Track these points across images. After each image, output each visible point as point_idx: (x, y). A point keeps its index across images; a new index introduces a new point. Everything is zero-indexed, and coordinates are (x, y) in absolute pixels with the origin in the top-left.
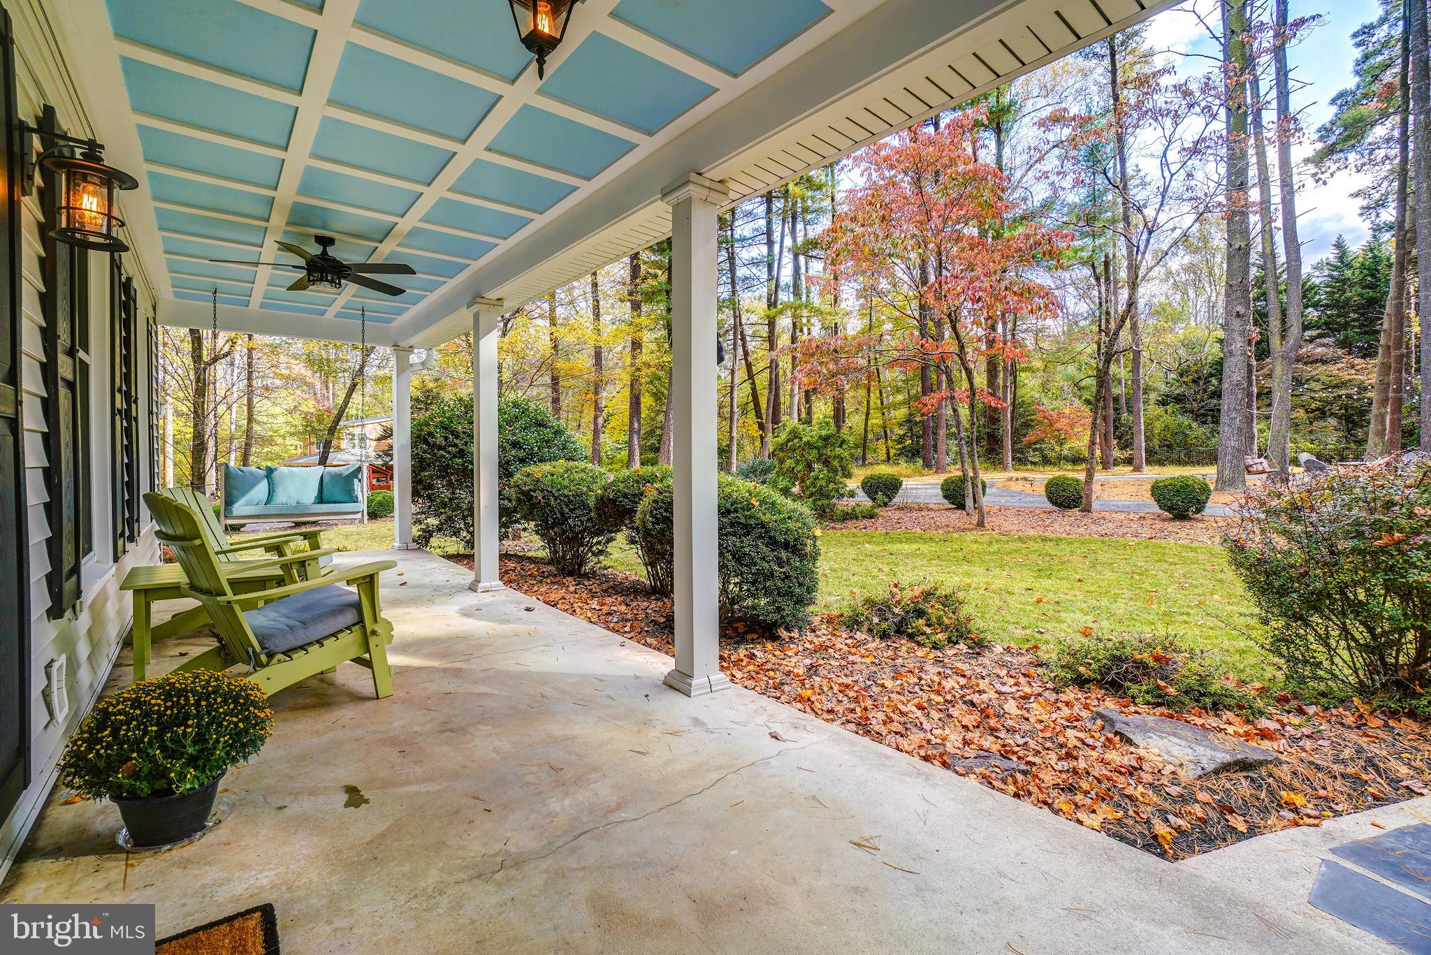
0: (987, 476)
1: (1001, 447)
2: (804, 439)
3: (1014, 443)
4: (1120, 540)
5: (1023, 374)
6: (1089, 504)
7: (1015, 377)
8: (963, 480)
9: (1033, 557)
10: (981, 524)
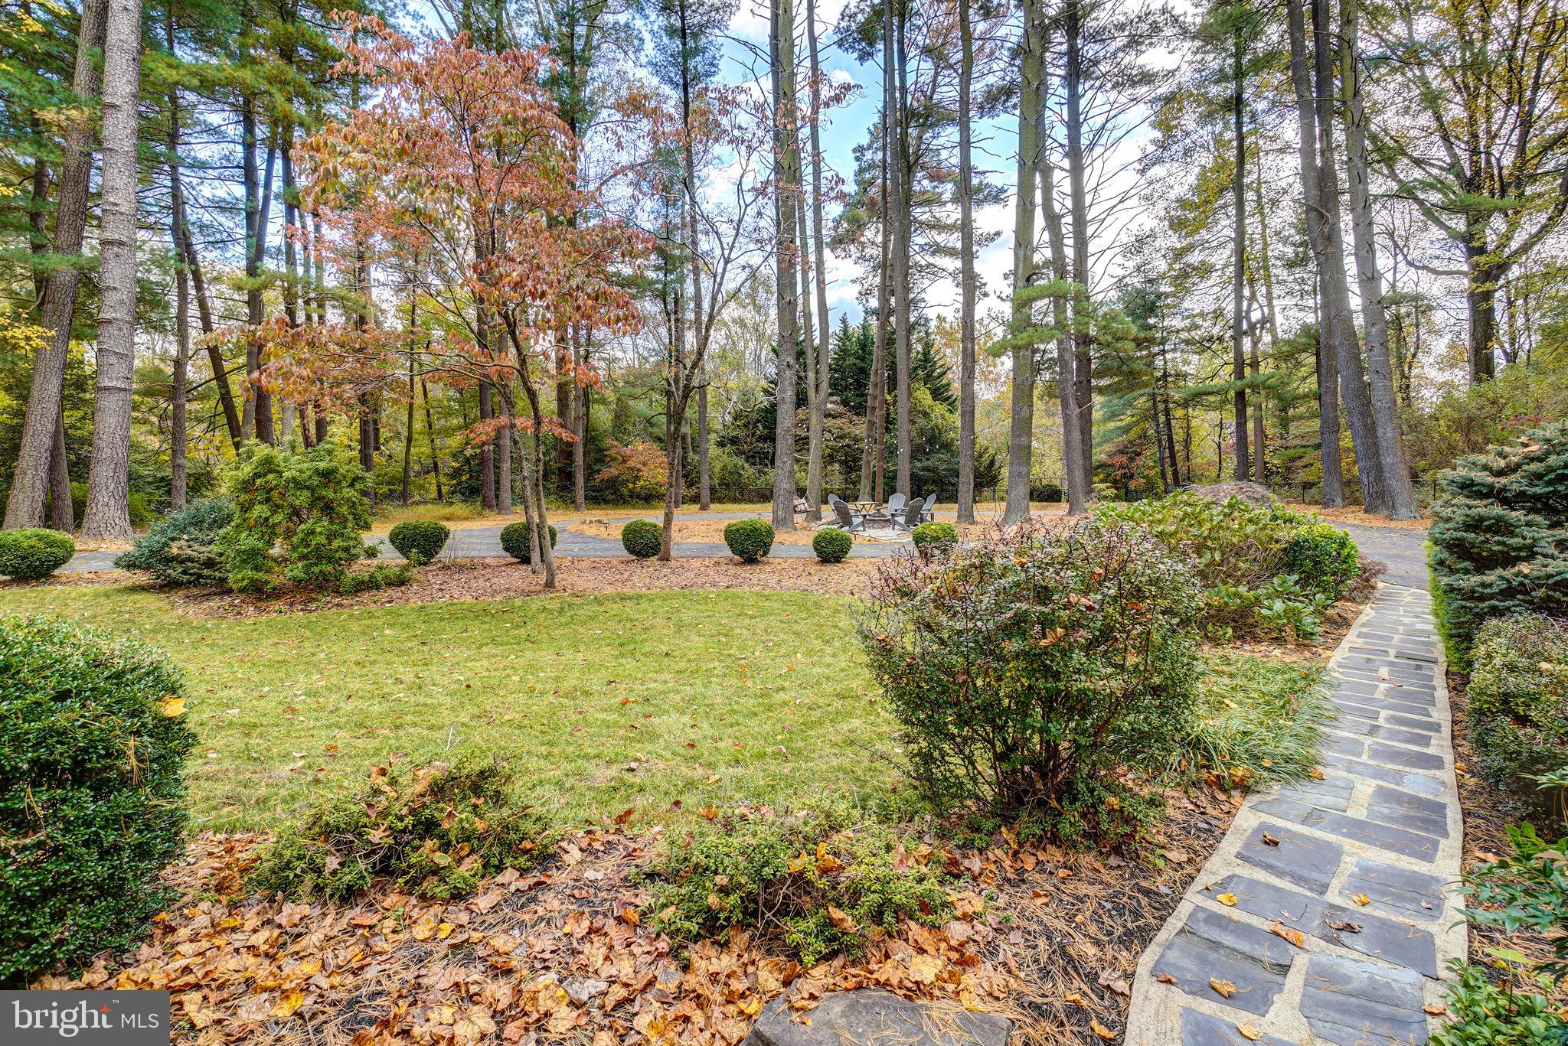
0: (558, 519)
1: (574, 484)
2: (286, 474)
3: (587, 481)
4: (700, 590)
5: (596, 406)
6: (668, 551)
7: (588, 408)
8: (527, 527)
9: (612, 625)
10: (550, 584)
